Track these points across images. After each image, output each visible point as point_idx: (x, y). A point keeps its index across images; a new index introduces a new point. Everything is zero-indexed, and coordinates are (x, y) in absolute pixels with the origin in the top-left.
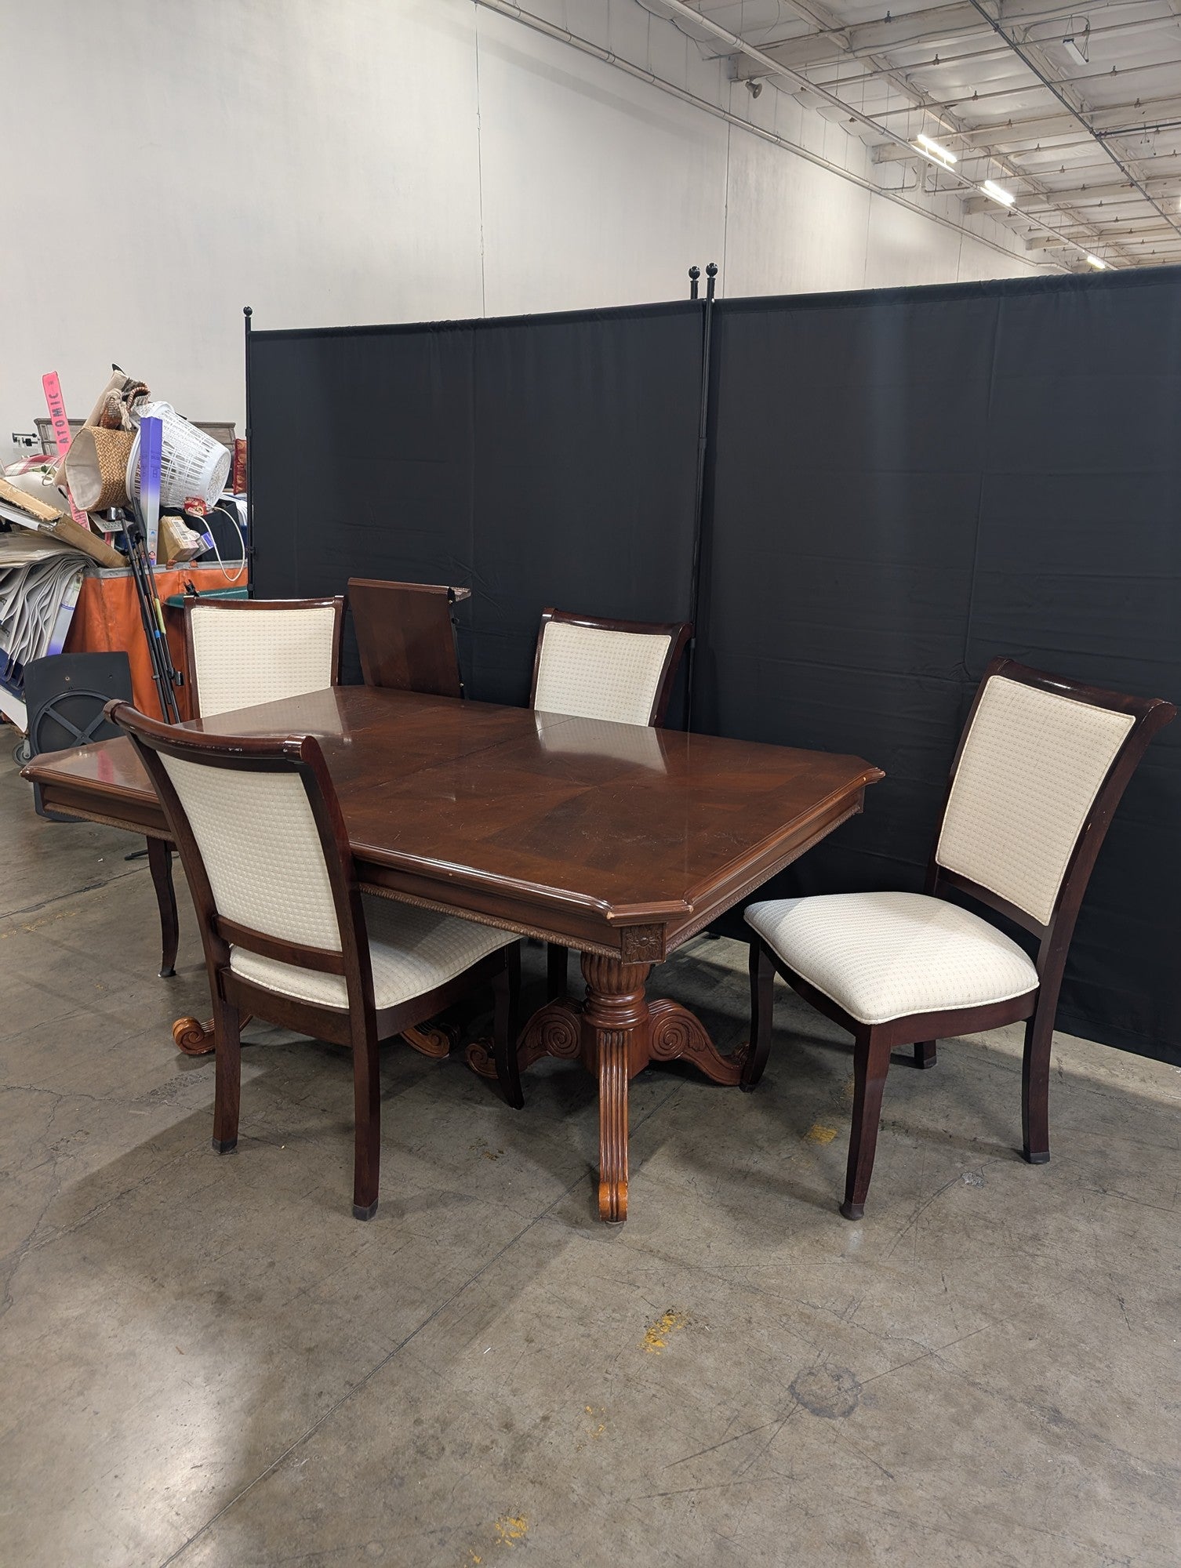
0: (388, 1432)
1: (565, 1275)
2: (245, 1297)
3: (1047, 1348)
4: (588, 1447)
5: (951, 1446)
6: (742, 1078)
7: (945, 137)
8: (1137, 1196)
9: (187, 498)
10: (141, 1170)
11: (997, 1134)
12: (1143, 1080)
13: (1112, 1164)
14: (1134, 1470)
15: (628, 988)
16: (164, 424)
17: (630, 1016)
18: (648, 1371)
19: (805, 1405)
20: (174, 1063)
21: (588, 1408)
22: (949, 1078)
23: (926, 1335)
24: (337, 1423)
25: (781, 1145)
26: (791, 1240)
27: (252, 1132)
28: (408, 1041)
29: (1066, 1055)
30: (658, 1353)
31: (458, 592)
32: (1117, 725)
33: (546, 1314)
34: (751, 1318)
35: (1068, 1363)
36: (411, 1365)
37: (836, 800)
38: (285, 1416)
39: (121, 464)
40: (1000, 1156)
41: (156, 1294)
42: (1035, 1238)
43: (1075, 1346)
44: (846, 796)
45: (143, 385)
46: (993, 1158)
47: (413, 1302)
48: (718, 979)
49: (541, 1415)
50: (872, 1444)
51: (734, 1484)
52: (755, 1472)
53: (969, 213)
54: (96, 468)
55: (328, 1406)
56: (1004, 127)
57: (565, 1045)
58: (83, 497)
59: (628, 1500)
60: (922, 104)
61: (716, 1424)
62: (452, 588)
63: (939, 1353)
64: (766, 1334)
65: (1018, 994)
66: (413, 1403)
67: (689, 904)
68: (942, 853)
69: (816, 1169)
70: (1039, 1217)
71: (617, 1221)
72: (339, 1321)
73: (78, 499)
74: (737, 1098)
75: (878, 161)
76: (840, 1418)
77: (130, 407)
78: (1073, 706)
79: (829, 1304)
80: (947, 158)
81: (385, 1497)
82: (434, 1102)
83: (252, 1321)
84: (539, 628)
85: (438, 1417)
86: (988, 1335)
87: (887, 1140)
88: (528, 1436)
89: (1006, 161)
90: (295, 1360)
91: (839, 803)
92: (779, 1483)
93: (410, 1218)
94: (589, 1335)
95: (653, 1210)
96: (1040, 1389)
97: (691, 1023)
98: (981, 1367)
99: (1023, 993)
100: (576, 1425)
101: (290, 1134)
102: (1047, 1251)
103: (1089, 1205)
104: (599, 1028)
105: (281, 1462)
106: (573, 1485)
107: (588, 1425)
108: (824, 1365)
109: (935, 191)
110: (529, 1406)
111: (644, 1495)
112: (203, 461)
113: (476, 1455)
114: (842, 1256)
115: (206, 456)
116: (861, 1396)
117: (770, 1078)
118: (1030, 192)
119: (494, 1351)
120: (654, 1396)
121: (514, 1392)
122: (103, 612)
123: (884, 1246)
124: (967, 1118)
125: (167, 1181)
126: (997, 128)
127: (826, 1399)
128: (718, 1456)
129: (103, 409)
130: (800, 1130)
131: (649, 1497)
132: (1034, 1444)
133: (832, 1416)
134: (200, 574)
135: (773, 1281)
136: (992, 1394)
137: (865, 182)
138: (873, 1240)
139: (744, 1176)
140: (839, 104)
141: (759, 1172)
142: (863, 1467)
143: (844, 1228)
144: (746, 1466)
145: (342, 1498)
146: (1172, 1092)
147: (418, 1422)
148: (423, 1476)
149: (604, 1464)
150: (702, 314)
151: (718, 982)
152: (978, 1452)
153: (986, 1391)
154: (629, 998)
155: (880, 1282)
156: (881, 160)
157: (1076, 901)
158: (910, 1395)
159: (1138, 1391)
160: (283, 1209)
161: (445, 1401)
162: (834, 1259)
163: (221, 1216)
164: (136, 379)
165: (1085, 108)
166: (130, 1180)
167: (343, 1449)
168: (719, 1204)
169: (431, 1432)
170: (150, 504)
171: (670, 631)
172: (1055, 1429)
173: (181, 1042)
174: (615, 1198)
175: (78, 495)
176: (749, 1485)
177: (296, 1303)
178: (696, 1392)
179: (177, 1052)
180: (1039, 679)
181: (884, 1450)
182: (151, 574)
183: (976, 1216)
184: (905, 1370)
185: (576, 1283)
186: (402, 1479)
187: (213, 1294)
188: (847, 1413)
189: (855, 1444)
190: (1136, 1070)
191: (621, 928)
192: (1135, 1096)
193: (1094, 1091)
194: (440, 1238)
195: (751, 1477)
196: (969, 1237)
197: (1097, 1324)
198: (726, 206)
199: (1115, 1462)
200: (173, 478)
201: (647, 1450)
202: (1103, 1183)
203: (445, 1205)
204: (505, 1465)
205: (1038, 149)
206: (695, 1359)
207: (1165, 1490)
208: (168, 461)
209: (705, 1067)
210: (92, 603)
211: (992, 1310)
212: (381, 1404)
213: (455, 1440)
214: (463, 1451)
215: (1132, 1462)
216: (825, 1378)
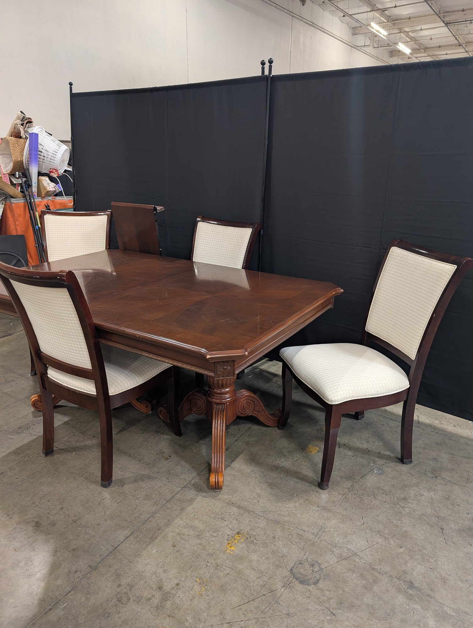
0: (105, 591)
1: (193, 514)
2: (48, 524)
3: (408, 552)
4: (196, 599)
5: (362, 600)
6: (278, 423)
7: (382, 24)
8: (451, 480)
9: (50, 169)
10: (9, 463)
11: (389, 450)
12: (454, 426)
13: (440, 464)
14: (446, 613)
15: (226, 385)
16: (39, 136)
17: (228, 398)
18: (226, 562)
19: (297, 579)
20: (31, 414)
21: (198, 579)
22: (369, 424)
23: (354, 545)
24: (82, 586)
25: (294, 454)
26: (296, 499)
27: (61, 447)
28: (133, 405)
29: (421, 414)
30: (232, 553)
31: (159, 208)
32: (449, 269)
33: (183, 533)
34: (275, 536)
35: (417, 559)
36: (119, 558)
37: (320, 303)
38: (59, 582)
39: (21, 153)
40: (390, 461)
41: (8, 522)
42: (405, 499)
43: (421, 551)
44: (325, 300)
45: (31, 119)
46: (387, 461)
47: (123, 527)
48: (271, 379)
49: (176, 583)
50: (326, 598)
51: (262, 618)
52: (272, 612)
53: (392, 57)
54: (10, 155)
55: (79, 577)
56: (407, 20)
57: (200, 409)
58: (6, 168)
59: (212, 625)
60: (373, 9)
61: (255, 588)
62: (156, 207)
63: (359, 554)
64: (281, 544)
65: (400, 391)
66: (118, 576)
67: (245, 351)
68: (368, 326)
69: (309, 465)
70: (407, 489)
71: (218, 489)
72: (89, 536)
73: (4, 169)
74: (276, 432)
75: (354, 34)
76: (312, 585)
77: (25, 128)
78: (428, 260)
79: (311, 530)
80: (383, 33)
81: (100, 623)
82: (143, 433)
83: (50, 536)
84: (195, 225)
85: (129, 583)
86: (382, 545)
87: (341, 453)
88: (169, 593)
89: (408, 35)
90: (67, 555)
91: (322, 304)
92: (282, 618)
93: (126, 487)
94: (201, 544)
95: (235, 484)
96: (405, 572)
97: (255, 400)
98: (378, 561)
99: (402, 390)
100: (191, 588)
101: (77, 447)
102: (410, 505)
103: (429, 484)
104: (214, 403)
105: (54, 605)
106: (187, 618)
107: (197, 588)
108: (307, 559)
109: (378, 47)
110: (171, 578)
111: (219, 623)
112: (57, 153)
113: (144, 602)
114: (318, 507)
115: (58, 150)
116: (323, 575)
117: (291, 423)
118: (417, 48)
119: (158, 551)
120: (228, 574)
121: (165, 571)
122: (14, 217)
123: (337, 502)
124: (377, 443)
125: (20, 468)
126: (404, 20)
127: (307, 576)
128: (255, 604)
129: (13, 129)
130: (303, 448)
131: (222, 624)
132: (400, 599)
133: (309, 585)
134: (56, 202)
135: (286, 518)
136: (382, 574)
137: (349, 43)
138: (332, 499)
139: (276, 468)
140: (338, 8)
141: (283, 467)
142: (322, 610)
143: (320, 493)
144: (267, 609)
145: (80, 623)
146: (467, 432)
147: (119, 586)
148: (119, 613)
149: (203, 607)
150: (266, 82)
151: (271, 380)
152: (375, 603)
153: (380, 573)
154: (227, 390)
155: (334, 519)
156: (356, 34)
157: (427, 349)
158: (345, 574)
159: (449, 573)
160: (70, 482)
161: (132, 575)
162: (314, 508)
163: (42, 485)
164: (27, 116)
165: (441, 12)
166: (4, 468)
167: (84, 598)
168: (264, 482)
169: (125, 590)
170: (34, 171)
171: (252, 226)
172: (410, 592)
173: (34, 405)
174: (217, 480)
175: (4, 167)
176: (268, 619)
177: (71, 527)
178: (247, 572)
179: (32, 409)
180: (414, 248)
181: (332, 601)
182: (34, 201)
183: (379, 488)
184: (343, 562)
185: (198, 519)
186: (109, 614)
187: (34, 522)
188: (316, 583)
189: (318, 598)
190: (451, 421)
191: (214, 362)
192: (451, 433)
193: (433, 431)
194: (139, 496)
195: (270, 615)
196: (375, 498)
197: (431, 540)
198: (290, 52)
199: (437, 608)
200: (44, 160)
201: (223, 601)
202: (435, 473)
203: (143, 481)
204: (157, 607)
205: (421, 29)
206: (249, 556)
207: (460, 622)
208: (41, 152)
209: (262, 419)
210: (9, 214)
211: (384, 533)
212: (103, 576)
213: (135, 595)
214: (139, 600)
215: (445, 609)
216: (307, 565)
